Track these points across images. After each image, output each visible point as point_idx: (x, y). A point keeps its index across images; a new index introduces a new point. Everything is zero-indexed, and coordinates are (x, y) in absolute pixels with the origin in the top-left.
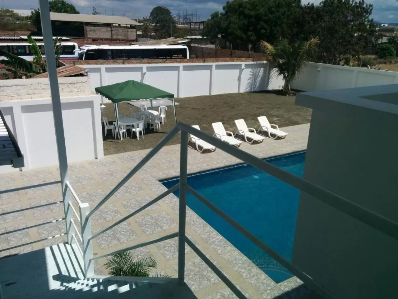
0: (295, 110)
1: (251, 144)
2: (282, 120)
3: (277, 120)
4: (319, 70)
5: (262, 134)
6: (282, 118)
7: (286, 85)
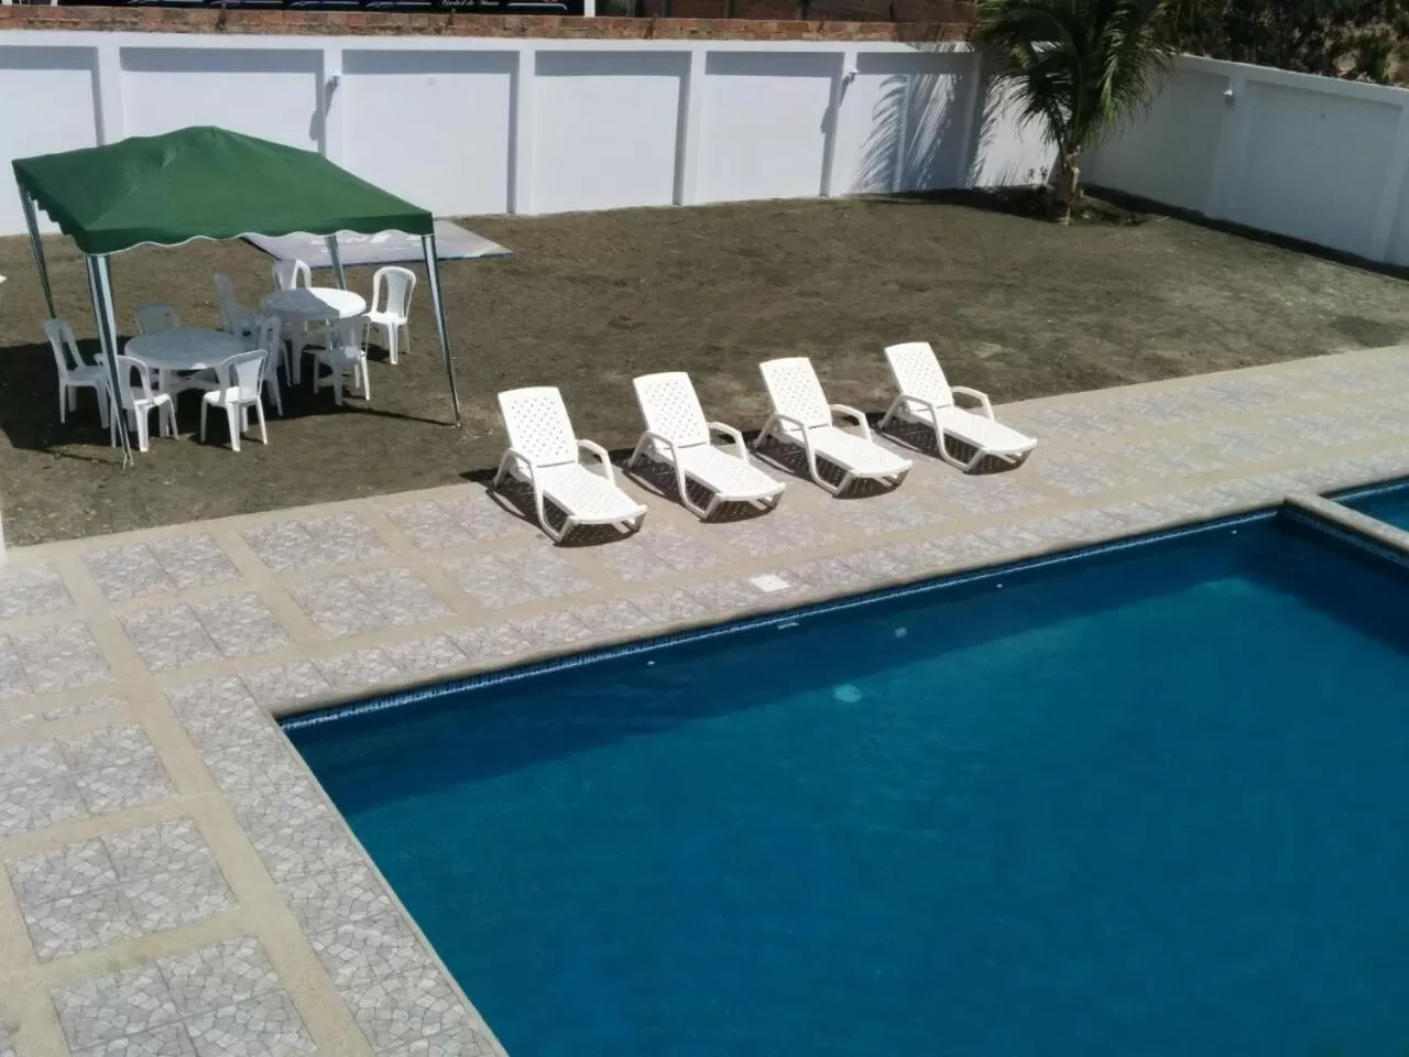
0: (1091, 301)
1: (835, 496)
2: (1024, 359)
3: (995, 357)
4: (1230, 101)
5: (907, 439)
6: (1024, 346)
7: (1062, 169)
